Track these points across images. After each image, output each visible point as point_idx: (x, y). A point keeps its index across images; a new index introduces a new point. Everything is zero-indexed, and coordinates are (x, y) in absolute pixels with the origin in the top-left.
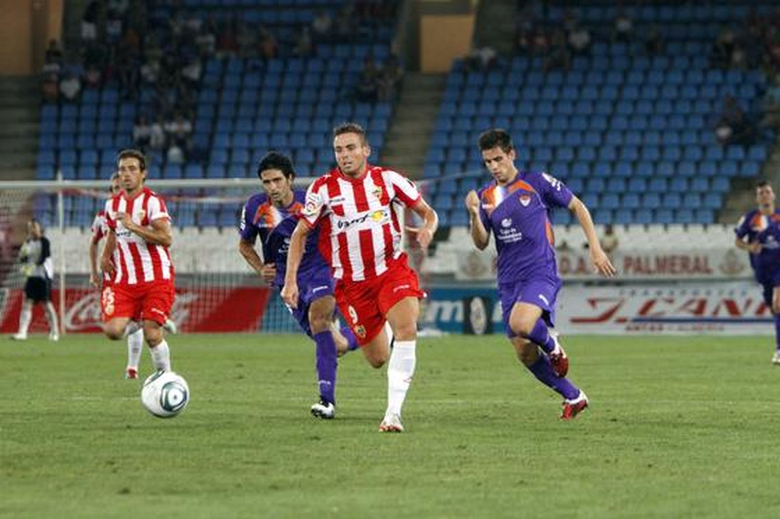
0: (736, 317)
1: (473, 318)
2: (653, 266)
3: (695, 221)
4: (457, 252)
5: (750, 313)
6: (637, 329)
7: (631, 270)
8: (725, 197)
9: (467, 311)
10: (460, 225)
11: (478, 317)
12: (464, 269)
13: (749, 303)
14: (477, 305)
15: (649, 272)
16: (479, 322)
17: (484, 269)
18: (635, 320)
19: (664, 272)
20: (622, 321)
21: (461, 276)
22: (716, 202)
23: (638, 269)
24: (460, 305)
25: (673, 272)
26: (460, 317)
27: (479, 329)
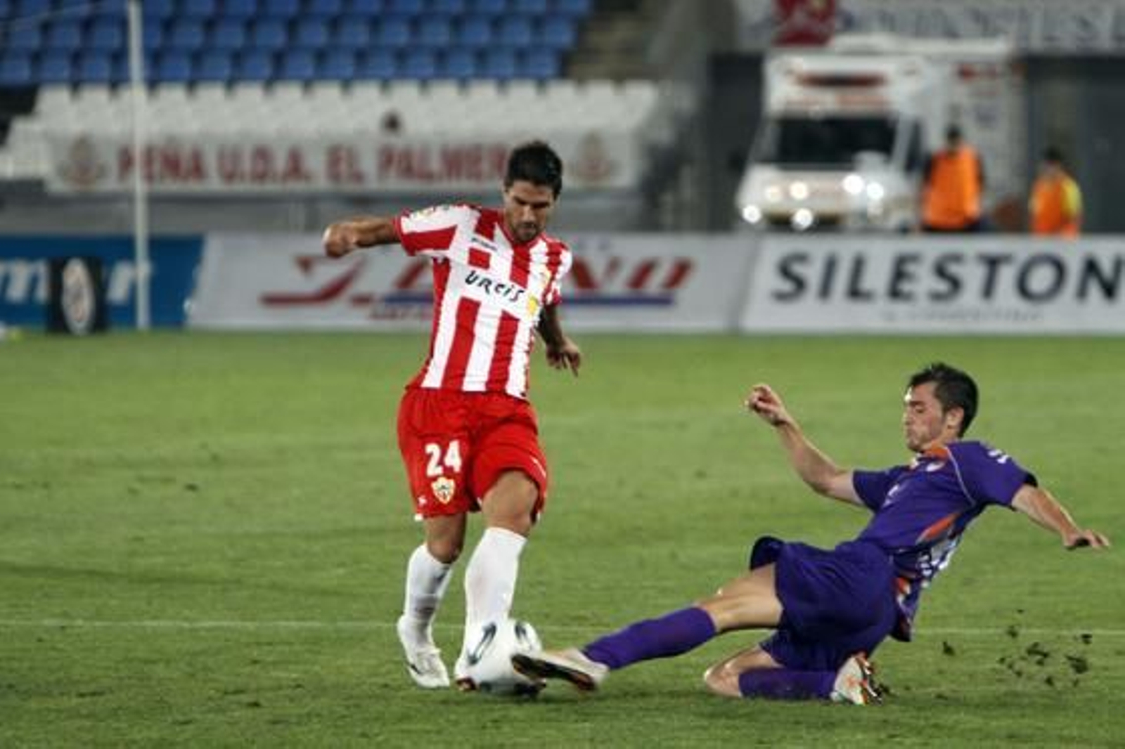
0: (587, 291)
1: (67, 300)
2: (435, 165)
3: (522, 74)
4: (49, 138)
5: (617, 286)
6: (393, 316)
7: (393, 172)
8: (581, 26)
9: (57, 286)
10: (55, 82)
11: (78, 297)
12: (62, 172)
13: (614, 265)
14: (76, 274)
15: (428, 176)
16: (80, 309)
17: (102, 172)
18: (391, 300)
19: (458, 175)
20: (362, 300)
21: (58, 186)
22: (563, 36)
23: (408, 171)
24: (42, 268)
25: (477, 176)
26: (42, 293)
27: (79, 321)
